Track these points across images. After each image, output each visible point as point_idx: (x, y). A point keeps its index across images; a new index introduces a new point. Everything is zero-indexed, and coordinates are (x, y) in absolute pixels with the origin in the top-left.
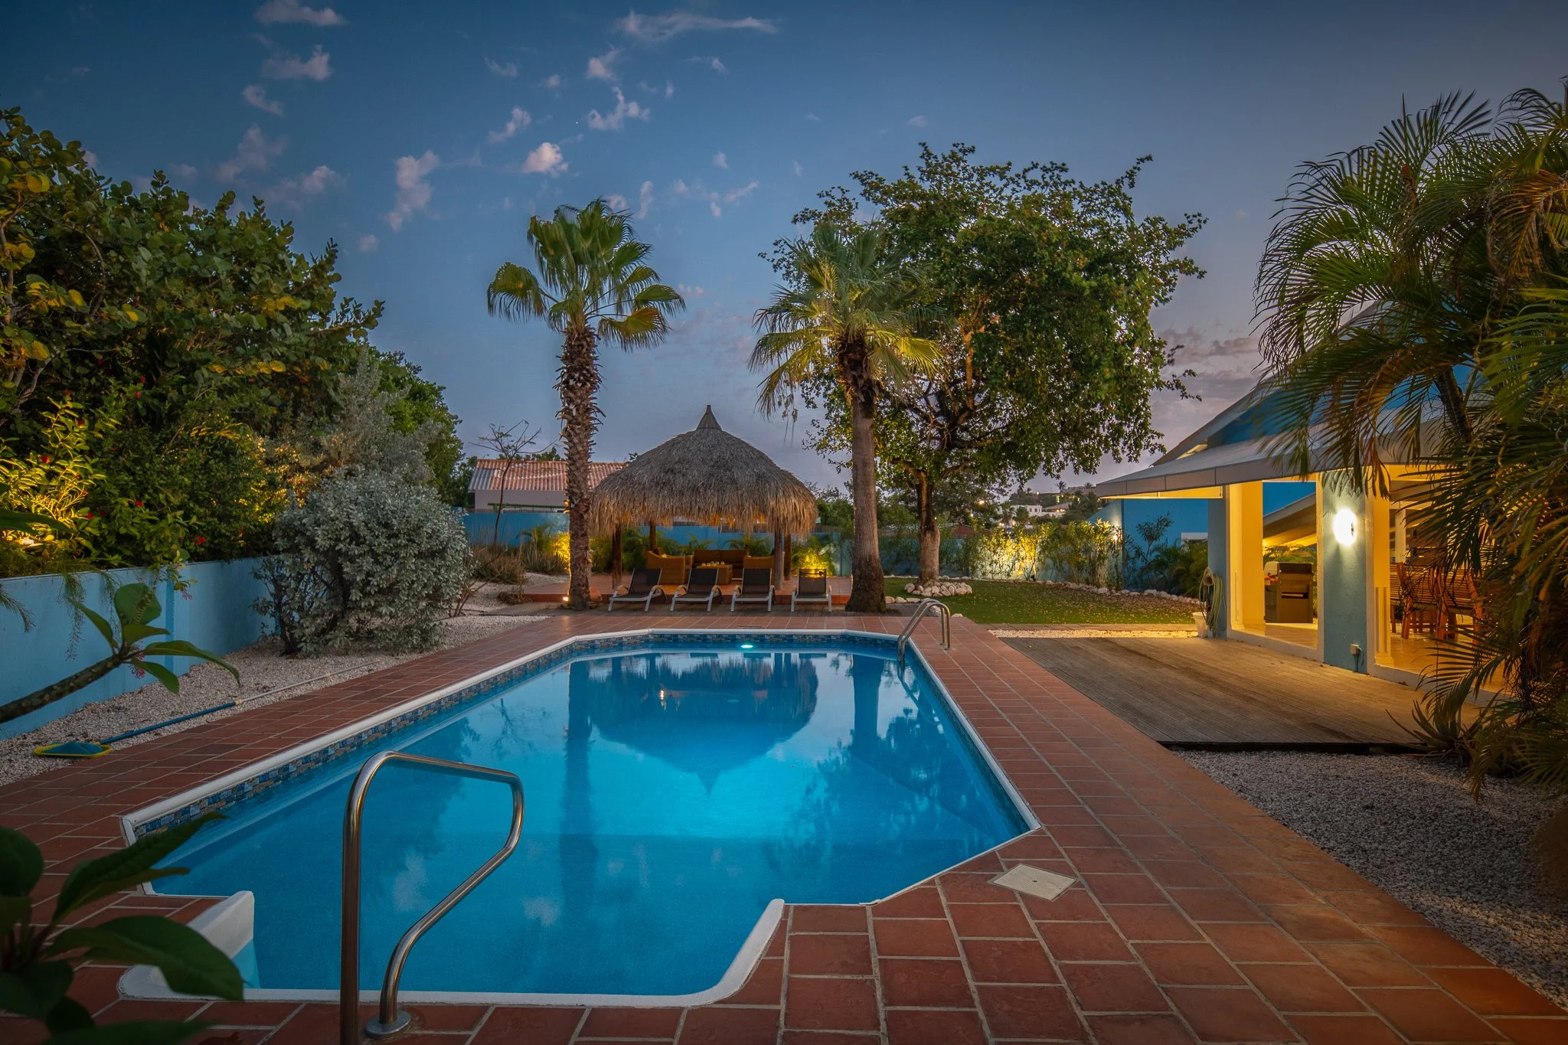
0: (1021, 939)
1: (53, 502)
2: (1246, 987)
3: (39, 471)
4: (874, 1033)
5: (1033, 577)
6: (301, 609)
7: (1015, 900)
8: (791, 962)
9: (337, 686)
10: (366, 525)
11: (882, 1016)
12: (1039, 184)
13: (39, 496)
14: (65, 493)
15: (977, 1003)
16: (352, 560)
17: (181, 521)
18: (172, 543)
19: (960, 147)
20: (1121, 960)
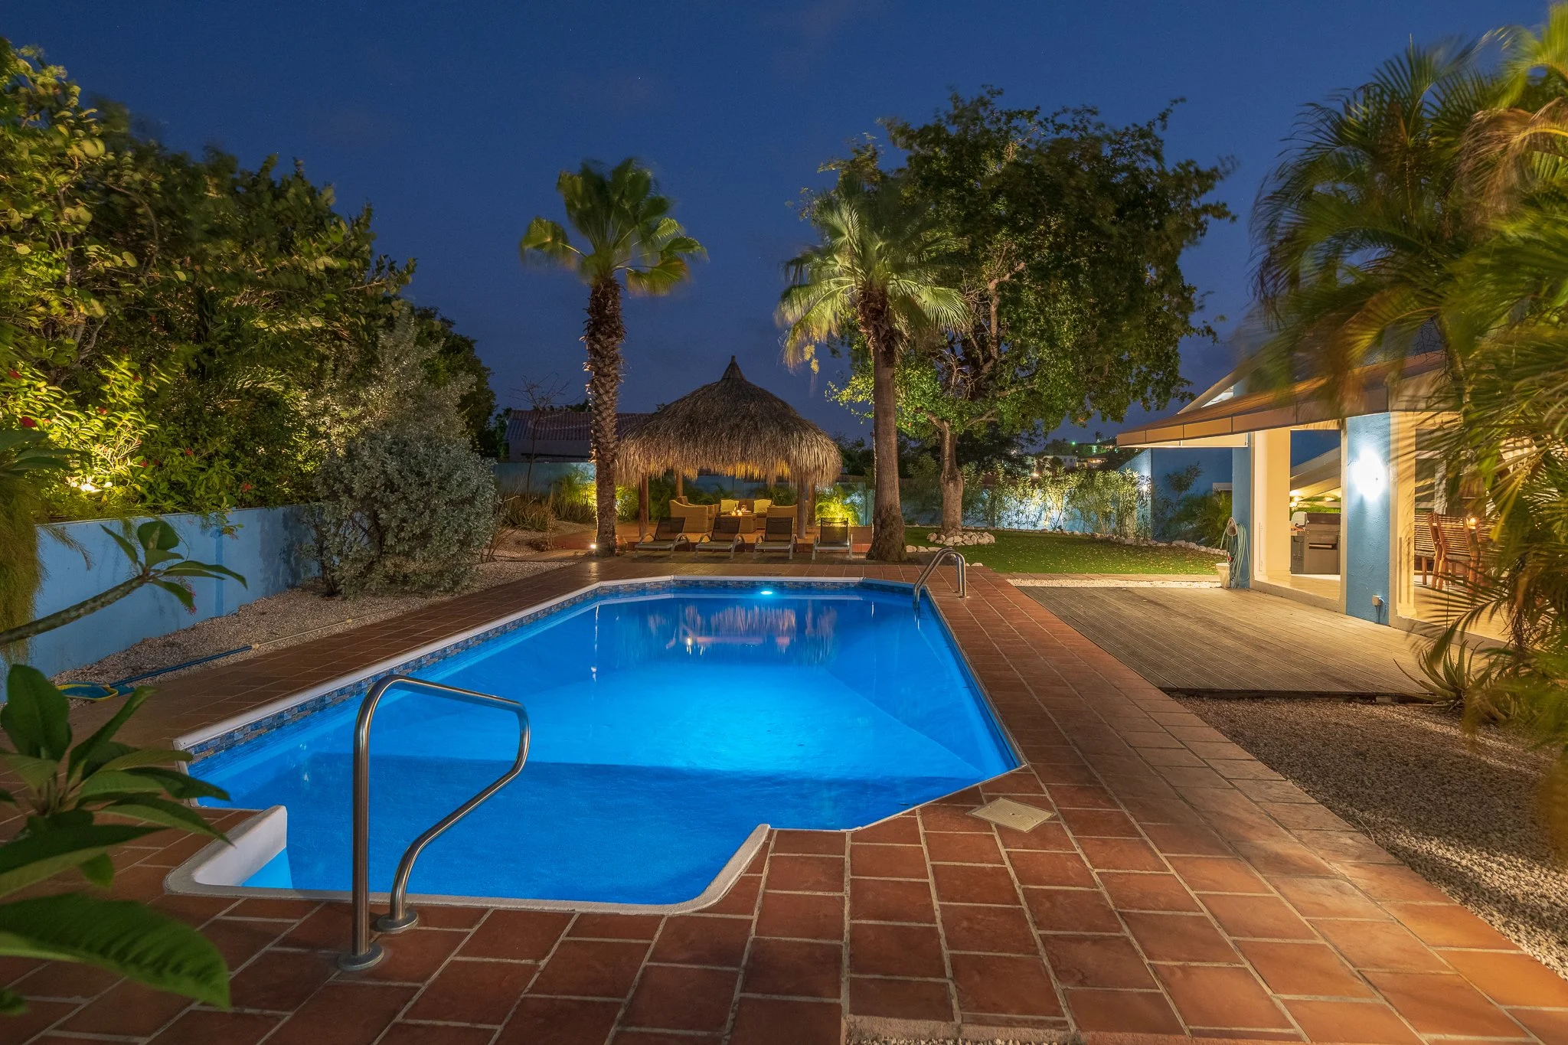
0: (990, 865)
1: (110, 451)
2: (1201, 914)
3: (97, 422)
4: (838, 942)
5: (1060, 527)
6: (340, 553)
7: (991, 830)
8: (768, 878)
9: (372, 626)
10: (400, 473)
11: (847, 927)
12: (1068, 128)
13: (98, 446)
14: (122, 442)
15: (938, 920)
16: (387, 507)
17: (228, 469)
18: (219, 491)
19: (989, 88)
20: (1084, 886)
